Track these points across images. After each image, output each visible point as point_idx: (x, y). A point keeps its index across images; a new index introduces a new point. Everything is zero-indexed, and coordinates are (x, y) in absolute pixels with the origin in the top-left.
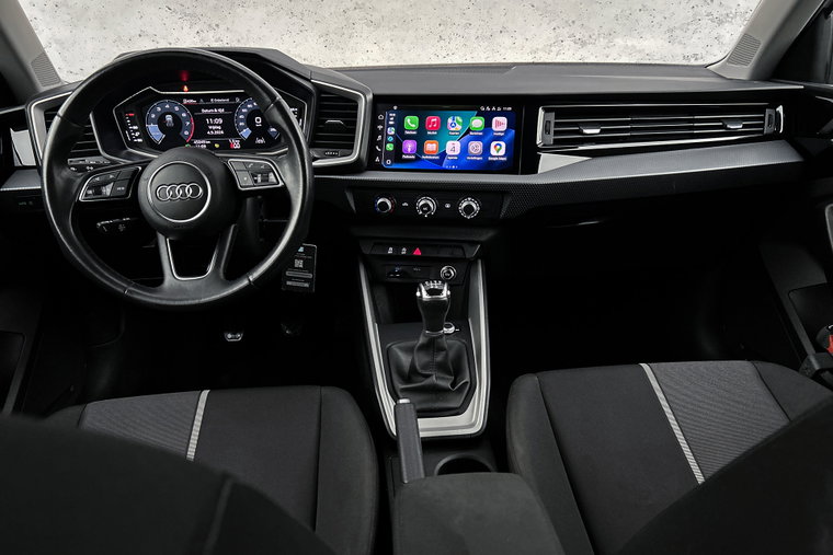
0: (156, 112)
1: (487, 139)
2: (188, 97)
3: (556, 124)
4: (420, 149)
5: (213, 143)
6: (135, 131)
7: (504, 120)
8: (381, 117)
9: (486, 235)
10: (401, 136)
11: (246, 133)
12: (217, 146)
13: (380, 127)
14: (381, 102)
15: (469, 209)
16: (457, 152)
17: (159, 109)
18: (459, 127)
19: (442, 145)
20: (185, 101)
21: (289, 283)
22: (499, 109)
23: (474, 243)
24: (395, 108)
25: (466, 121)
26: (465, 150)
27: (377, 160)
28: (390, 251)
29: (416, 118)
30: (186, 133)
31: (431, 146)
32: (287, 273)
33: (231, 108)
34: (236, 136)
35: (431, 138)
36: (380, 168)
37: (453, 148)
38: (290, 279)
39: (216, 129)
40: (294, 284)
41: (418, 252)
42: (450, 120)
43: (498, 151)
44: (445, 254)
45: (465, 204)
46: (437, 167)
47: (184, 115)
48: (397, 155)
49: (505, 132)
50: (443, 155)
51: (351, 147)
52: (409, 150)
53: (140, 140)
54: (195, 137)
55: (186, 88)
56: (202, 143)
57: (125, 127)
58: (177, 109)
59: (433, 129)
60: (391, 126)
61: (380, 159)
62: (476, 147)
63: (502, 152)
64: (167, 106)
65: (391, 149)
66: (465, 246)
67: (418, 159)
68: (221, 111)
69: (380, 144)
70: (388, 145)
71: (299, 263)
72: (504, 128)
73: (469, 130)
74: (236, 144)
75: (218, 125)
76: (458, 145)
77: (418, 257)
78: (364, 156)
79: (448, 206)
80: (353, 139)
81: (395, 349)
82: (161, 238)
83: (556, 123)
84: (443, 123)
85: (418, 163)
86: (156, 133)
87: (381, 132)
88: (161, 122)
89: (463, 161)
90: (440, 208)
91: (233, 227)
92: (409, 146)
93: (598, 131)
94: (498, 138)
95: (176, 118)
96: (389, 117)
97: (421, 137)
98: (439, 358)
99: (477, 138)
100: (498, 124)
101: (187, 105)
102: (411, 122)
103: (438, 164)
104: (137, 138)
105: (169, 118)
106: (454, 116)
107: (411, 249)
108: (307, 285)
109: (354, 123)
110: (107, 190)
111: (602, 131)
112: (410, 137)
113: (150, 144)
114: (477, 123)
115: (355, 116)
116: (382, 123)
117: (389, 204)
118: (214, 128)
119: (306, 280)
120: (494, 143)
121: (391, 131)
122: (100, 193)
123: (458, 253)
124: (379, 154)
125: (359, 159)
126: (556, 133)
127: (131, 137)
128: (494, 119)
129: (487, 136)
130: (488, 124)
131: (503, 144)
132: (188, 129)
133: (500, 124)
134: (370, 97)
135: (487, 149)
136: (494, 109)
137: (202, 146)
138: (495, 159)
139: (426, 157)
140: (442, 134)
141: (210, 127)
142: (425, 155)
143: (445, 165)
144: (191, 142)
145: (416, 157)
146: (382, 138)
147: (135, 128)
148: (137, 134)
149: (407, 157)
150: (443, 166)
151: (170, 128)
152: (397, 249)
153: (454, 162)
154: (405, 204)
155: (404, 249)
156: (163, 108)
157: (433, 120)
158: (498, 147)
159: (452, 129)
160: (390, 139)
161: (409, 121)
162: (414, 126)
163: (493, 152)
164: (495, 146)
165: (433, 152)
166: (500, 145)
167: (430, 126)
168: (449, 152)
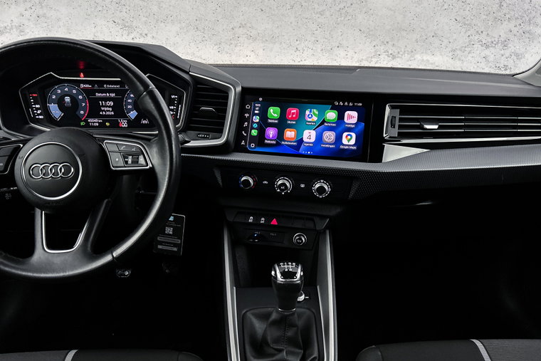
0: (56, 94)
1: (340, 129)
2: (85, 82)
3: (401, 120)
4: (280, 135)
5: (104, 122)
6: (37, 109)
7: (355, 114)
8: (248, 107)
9: (334, 211)
10: (264, 123)
11: (133, 114)
12: (107, 124)
13: (247, 115)
14: (248, 94)
15: (321, 190)
16: (313, 140)
17: (59, 91)
18: (315, 118)
19: (299, 133)
20: (82, 86)
21: (160, 247)
22: (351, 104)
23: (323, 217)
24: (261, 99)
25: (322, 113)
26: (319, 138)
27: (243, 143)
28: (251, 219)
29: (278, 109)
30: (82, 112)
31: (290, 134)
32: (159, 239)
33: (121, 93)
34: (125, 116)
35: (290, 126)
36: (244, 150)
37: (309, 136)
38: (161, 243)
39: (107, 109)
40: (165, 248)
41: (274, 222)
42: (307, 112)
43: (349, 140)
44: (298, 224)
45: (317, 186)
46: (293, 151)
47: (80, 97)
48: (260, 140)
49: (355, 124)
50: (301, 141)
51: (221, 131)
52: (271, 136)
53: (40, 117)
54: (89, 116)
55: (82, 75)
56: (95, 122)
57: (29, 105)
58: (74, 91)
59: (292, 119)
60: (256, 114)
61: (246, 142)
62: (329, 136)
63: (353, 142)
64: (66, 89)
65: (255, 134)
66: (317, 220)
67: (278, 144)
68: (113, 95)
69: (246, 130)
70: (253, 131)
71: (169, 230)
72: (355, 120)
73: (324, 121)
74: (124, 124)
75: (110, 107)
76: (313, 134)
77: (274, 226)
78: (232, 139)
79: (303, 186)
80: (223, 124)
81: (249, 314)
82: (38, 211)
83: (400, 118)
84: (301, 115)
85: (278, 147)
86: (55, 111)
87: (248, 120)
88: (60, 102)
89: (318, 148)
90: (295, 187)
91: (105, 201)
92: (271, 132)
93: (436, 127)
94: (349, 130)
95: (74, 99)
96: (255, 107)
97: (282, 125)
98: (290, 334)
99: (330, 129)
100: (350, 117)
101: (84, 89)
102: (274, 112)
103: (296, 149)
104: (39, 115)
105: (67, 99)
106: (311, 109)
107: (268, 219)
108: (175, 249)
109: (225, 111)
111: (440, 127)
112: (272, 125)
113: (50, 120)
114: (332, 115)
115: (226, 104)
116: (248, 111)
117: (251, 181)
118: (106, 109)
119: (175, 245)
120: (345, 134)
121: (256, 119)
123: (310, 225)
124: (245, 138)
125: (227, 142)
126: (400, 127)
127: (34, 113)
128: (347, 113)
129: (340, 127)
130: (341, 117)
131: (354, 135)
132: (84, 109)
133: (352, 117)
134: (239, 89)
135: (339, 138)
136: (346, 104)
137: (95, 124)
138: (346, 147)
139: (286, 143)
140: (300, 123)
141: (103, 109)
142: (285, 141)
143: (302, 151)
144: (86, 121)
145: (277, 142)
146: (248, 124)
147: (38, 106)
148: (39, 112)
149: (269, 142)
150: (300, 151)
151: (68, 108)
152: (257, 219)
153: (309, 148)
154: (266, 182)
155: (263, 219)
156: (62, 90)
157: (292, 111)
158: (349, 137)
159: (309, 120)
160: (255, 126)
161: (272, 111)
162: (276, 116)
163: (345, 141)
164: (347, 137)
165: (292, 138)
166: (351, 136)
167: (290, 116)
168: (305, 139)
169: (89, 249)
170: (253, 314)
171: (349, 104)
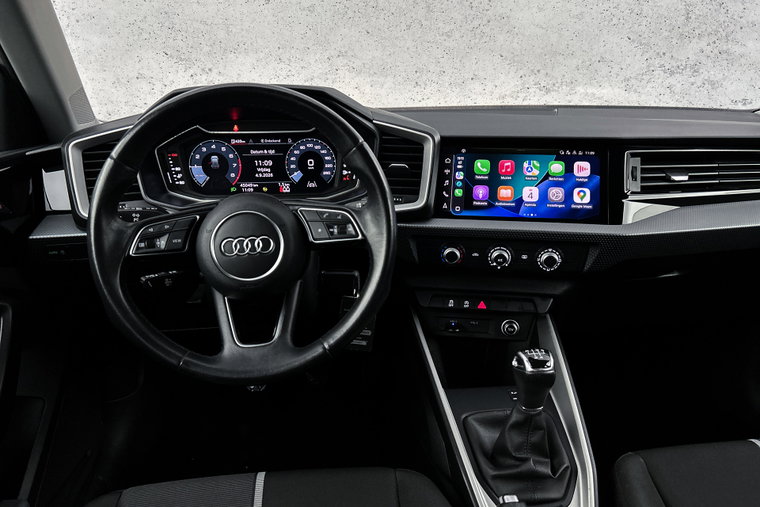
0: (201, 153)
1: (570, 184)
2: (236, 137)
3: (643, 171)
4: (493, 195)
5: (261, 186)
6: (177, 173)
7: (586, 165)
8: (448, 161)
9: (561, 289)
10: (471, 181)
11: (297, 176)
12: (265, 189)
13: (447, 171)
14: (449, 145)
16: (536, 198)
17: (204, 149)
18: (536, 172)
19: (518, 191)
20: (233, 141)
22: (580, 153)
23: (546, 297)
24: (464, 151)
25: (544, 166)
26: (544, 196)
27: (445, 206)
28: (451, 303)
29: (487, 163)
30: (233, 175)
31: (505, 192)
33: (283, 149)
34: (286, 179)
35: (505, 183)
36: (447, 215)
37: (531, 194)
39: (265, 171)
41: (482, 305)
42: (526, 165)
43: (582, 198)
44: (513, 307)
45: (545, 257)
46: (511, 214)
47: (231, 156)
48: (467, 201)
49: (588, 177)
50: (520, 201)
51: (416, 192)
52: (481, 196)
53: (182, 183)
54: (244, 179)
55: (236, 127)
56: (249, 187)
57: (167, 168)
58: (223, 149)
59: (506, 174)
60: (460, 170)
61: (448, 206)
62: (556, 194)
63: (587, 199)
64: (214, 147)
65: (460, 195)
66: (538, 301)
67: (491, 206)
68: (272, 152)
69: (447, 189)
70: (457, 191)
72: (587, 173)
73: (547, 176)
74: (286, 188)
75: (268, 167)
76: (535, 191)
77: (482, 310)
78: (432, 201)
79: (524, 257)
81: (471, 420)
82: (219, 297)
83: (642, 169)
84: (518, 167)
85: (491, 209)
86: (199, 174)
87: (448, 177)
88: (205, 163)
89: (542, 210)
90: (516, 258)
91: (299, 282)
92: (481, 192)
93: (686, 178)
94: (581, 185)
95: (223, 159)
96: (457, 161)
97: (493, 182)
98: (535, 438)
99: (557, 184)
100: (581, 169)
101: (235, 146)
102: (482, 166)
103: (515, 211)
104: (179, 180)
105: (215, 159)
106: (530, 160)
107: (474, 302)
108: (364, 343)
109: (420, 167)
110: (162, 243)
111: (691, 178)
112: (481, 182)
113: (192, 187)
114: (557, 167)
115: (421, 159)
116: (449, 166)
117: (458, 253)
118: (262, 170)
119: (364, 338)
120: (577, 190)
121: (460, 176)
122: (153, 245)
123: (529, 307)
124: (447, 200)
125: (426, 205)
126: (643, 179)
127: (173, 178)
128: (576, 164)
129: (568, 182)
130: (569, 169)
131: (588, 191)
132: (235, 171)
133: (583, 169)
134: (437, 138)
135: (569, 196)
136: (575, 152)
137: (249, 190)
138: (579, 207)
139: (501, 204)
140: (517, 179)
141: (259, 170)
142: (499, 202)
143: (522, 213)
144: (237, 186)
145: (489, 203)
146: (450, 183)
147: (178, 169)
148: (179, 176)
149: (479, 203)
150: (520, 214)
151: (216, 170)
152: (460, 302)
153: (532, 209)
154: (476, 255)
155: (467, 302)
156: (208, 148)
157: (506, 164)
158: (582, 194)
159: (528, 174)
160: (459, 184)
161: (479, 164)
162: (486, 170)
163: (577, 199)
164: (579, 193)
165: (508, 198)
166: (584, 192)
167: (504, 171)
168: (526, 198)
169: (289, 340)
171: (577, 152)
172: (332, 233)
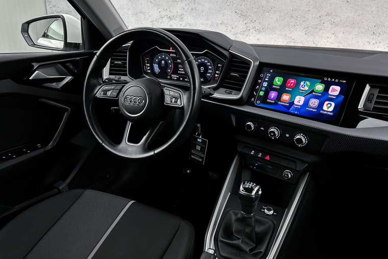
0: (158, 59)
2: (172, 53)
4: (279, 98)
5: (180, 77)
6: (148, 66)
7: (338, 88)
8: (262, 75)
10: (270, 88)
12: (181, 79)
13: (260, 81)
14: (262, 67)
15: (300, 141)
16: (301, 103)
17: (163, 56)
18: (306, 88)
19: (293, 97)
20: (171, 55)
21: (192, 156)
22: (337, 81)
23: (304, 162)
24: (271, 71)
26: (306, 103)
27: (253, 99)
28: (253, 153)
29: (282, 79)
30: (169, 71)
31: (286, 97)
32: (192, 151)
35: (287, 92)
36: (253, 105)
37: (299, 100)
38: (193, 154)
39: (182, 70)
40: (195, 158)
41: (268, 158)
42: (302, 83)
43: (329, 108)
45: (298, 137)
46: (285, 110)
47: (169, 61)
48: (264, 99)
49: (337, 96)
50: (292, 103)
51: (240, 90)
52: (272, 97)
53: (149, 71)
54: (172, 73)
55: (171, 48)
56: (175, 77)
57: (144, 64)
58: (167, 58)
59: (290, 87)
60: (266, 81)
62: (314, 103)
63: (331, 109)
65: (262, 95)
66: (298, 162)
67: (276, 103)
69: (257, 91)
70: (261, 92)
71: (198, 148)
72: (337, 93)
73: (313, 91)
76: (303, 99)
77: (267, 160)
78: (244, 96)
79: (287, 135)
80: (242, 86)
81: (231, 212)
83: (378, 96)
84: (297, 84)
85: (276, 106)
86: (157, 69)
87: (259, 84)
88: (159, 64)
89: (303, 110)
90: (282, 135)
91: (161, 122)
92: (273, 95)
94: (331, 100)
95: (166, 62)
96: (267, 76)
97: (281, 90)
99: (316, 97)
100: (334, 90)
101: (172, 57)
102: (278, 81)
103: (288, 109)
104: (148, 70)
105: (163, 62)
106: (305, 81)
107: (264, 155)
108: (201, 160)
109: (246, 77)
110: (109, 93)
112: (275, 90)
113: (153, 73)
114: (320, 87)
116: (261, 79)
117: (253, 126)
119: (201, 157)
120: (327, 102)
121: (265, 84)
122: (106, 94)
124: (254, 97)
125: (242, 97)
126: (377, 103)
127: (146, 69)
128: (332, 87)
129: (324, 97)
130: (326, 89)
131: (333, 104)
132: (171, 69)
133: (335, 90)
134: (257, 63)
135: (321, 105)
136: (333, 80)
138: (325, 112)
139: (281, 103)
140: (295, 90)
141: (180, 69)
142: (281, 102)
143: (291, 110)
144: (170, 76)
145: (275, 102)
146: (259, 87)
147: (148, 65)
148: (149, 68)
149: (270, 101)
150: (290, 111)
151: (163, 67)
152: (257, 153)
153: (297, 109)
154: (262, 128)
155: (260, 154)
156: (161, 57)
157: (291, 81)
158: (329, 105)
159: (302, 89)
160: (263, 89)
161: (277, 79)
162: (279, 83)
163: (325, 108)
164: (327, 105)
165: (286, 100)
166: (331, 104)
167: (289, 85)
168: (296, 102)
169: (146, 146)
170: (234, 213)
171: (335, 80)
172: (171, 102)
